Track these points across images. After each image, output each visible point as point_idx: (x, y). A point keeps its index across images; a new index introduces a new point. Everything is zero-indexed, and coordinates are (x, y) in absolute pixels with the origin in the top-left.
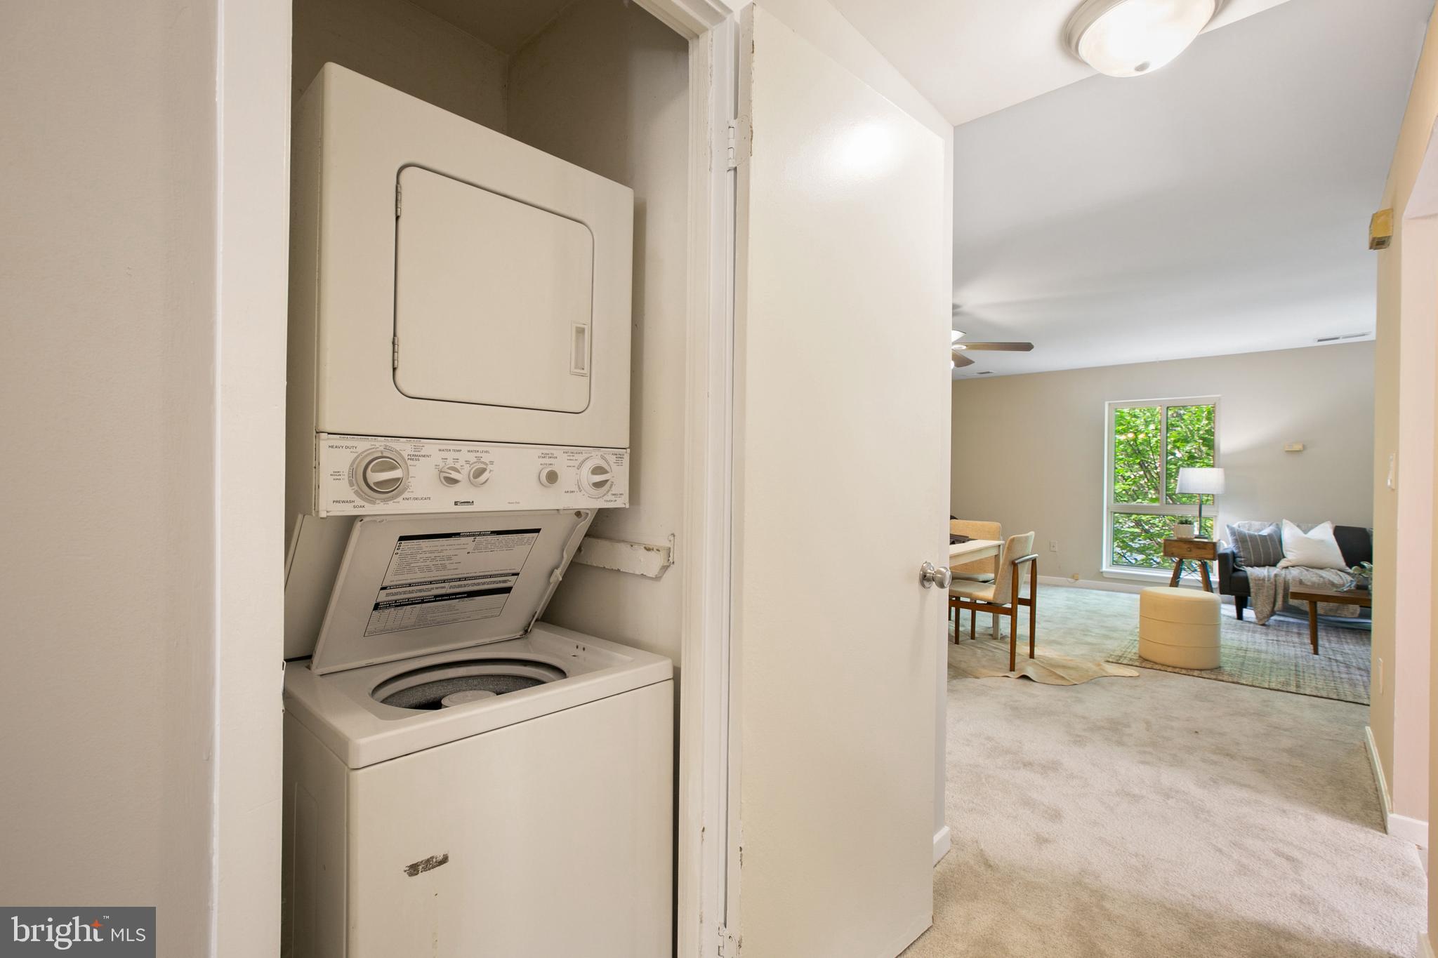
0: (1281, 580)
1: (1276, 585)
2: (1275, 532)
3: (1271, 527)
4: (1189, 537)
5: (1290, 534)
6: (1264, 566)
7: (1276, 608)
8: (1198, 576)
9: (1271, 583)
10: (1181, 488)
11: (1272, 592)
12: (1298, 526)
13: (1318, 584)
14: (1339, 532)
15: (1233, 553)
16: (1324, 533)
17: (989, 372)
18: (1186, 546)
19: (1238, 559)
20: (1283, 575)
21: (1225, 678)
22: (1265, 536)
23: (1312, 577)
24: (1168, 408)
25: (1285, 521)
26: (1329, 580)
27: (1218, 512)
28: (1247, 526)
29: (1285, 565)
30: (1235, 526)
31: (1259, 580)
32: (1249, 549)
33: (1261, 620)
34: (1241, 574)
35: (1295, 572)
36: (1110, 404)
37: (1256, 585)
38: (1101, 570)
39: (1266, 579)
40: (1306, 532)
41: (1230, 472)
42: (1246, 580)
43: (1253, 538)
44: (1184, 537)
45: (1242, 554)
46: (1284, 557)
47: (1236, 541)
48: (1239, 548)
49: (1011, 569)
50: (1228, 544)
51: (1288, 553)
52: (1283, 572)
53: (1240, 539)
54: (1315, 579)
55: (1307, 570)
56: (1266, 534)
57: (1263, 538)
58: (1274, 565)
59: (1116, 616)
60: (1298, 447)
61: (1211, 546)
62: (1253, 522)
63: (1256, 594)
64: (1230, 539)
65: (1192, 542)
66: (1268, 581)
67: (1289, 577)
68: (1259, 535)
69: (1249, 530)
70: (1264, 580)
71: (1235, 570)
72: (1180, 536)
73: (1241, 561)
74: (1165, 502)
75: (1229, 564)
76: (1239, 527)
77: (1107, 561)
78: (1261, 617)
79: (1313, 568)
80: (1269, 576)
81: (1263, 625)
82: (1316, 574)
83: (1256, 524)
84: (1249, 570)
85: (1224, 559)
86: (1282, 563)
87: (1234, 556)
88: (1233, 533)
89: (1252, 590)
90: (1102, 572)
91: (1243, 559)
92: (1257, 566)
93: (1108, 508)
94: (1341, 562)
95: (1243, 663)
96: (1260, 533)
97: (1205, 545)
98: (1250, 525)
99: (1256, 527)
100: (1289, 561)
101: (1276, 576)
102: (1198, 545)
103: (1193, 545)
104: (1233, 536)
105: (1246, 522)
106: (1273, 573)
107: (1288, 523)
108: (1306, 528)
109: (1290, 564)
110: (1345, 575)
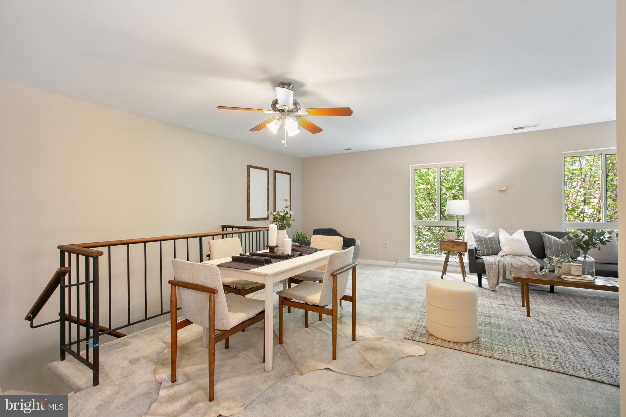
0: (501, 264)
1: (499, 267)
2: (496, 235)
3: (493, 233)
4: (453, 239)
5: (503, 236)
6: (491, 255)
7: (499, 281)
8: (457, 260)
9: (496, 266)
10: (448, 212)
11: (497, 271)
12: (506, 231)
13: (521, 266)
14: (527, 234)
15: (475, 248)
16: (520, 235)
17: (350, 149)
18: (452, 244)
19: (478, 251)
20: (502, 261)
21: (484, 352)
22: (491, 238)
23: (517, 262)
24: (440, 168)
25: (500, 229)
26: (526, 264)
27: (466, 224)
28: (481, 232)
29: (502, 254)
30: (475, 232)
31: (490, 264)
32: (483, 245)
33: (492, 288)
34: (480, 261)
35: (508, 259)
36: (412, 167)
37: (489, 267)
38: (409, 257)
39: (494, 264)
40: (511, 235)
41: (472, 202)
42: (483, 264)
43: (485, 239)
44: (450, 239)
45: (480, 249)
46: (501, 250)
47: (477, 241)
48: (478, 245)
49: (332, 278)
50: (472, 242)
51: (503, 247)
52: (502, 259)
53: (479, 240)
54: (519, 263)
55: (514, 258)
56: (491, 237)
57: (490, 239)
58: (496, 254)
59: (415, 289)
60: (504, 188)
61: (464, 244)
62: (484, 230)
63: (489, 272)
64: (474, 240)
65: (454, 242)
66: (495, 265)
67: (506, 262)
68: (488, 238)
69: (482, 235)
70: (492, 264)
71: (477, 258)
72: (448, 239)
73: (480, 253)
74: (440, 219)
75: (474, 255)
76: (477, 233)
77: (412, 251)
78: (492, 286)
79: (516, 255)
80: (495, 261)
81: (493, 291)
82: (519, 260)
83: (486, 231)
84: (484, 257)
85: (471, 252)
86: (500, 253)
87: (476, 250)
88: (475, 236)
89: (486, 270)
90: (410, 259)
91: (480, 251)
92: (488, 255)
93: (412, 223)
94: (530, 253)
95: (491, 331)
96: (488, 236)
97: (461, 244)
98: (483, 232)
99: (486, 233)
100: (504, 252)
101: (499, 261)
102: (457, 244)
103: (454, 243)
104: (476, 240)
105: (480, 230)
106: (497, 260)
107: (503, 231)
108: (511, 233)
109: (505, 254)
110: (533, 260)
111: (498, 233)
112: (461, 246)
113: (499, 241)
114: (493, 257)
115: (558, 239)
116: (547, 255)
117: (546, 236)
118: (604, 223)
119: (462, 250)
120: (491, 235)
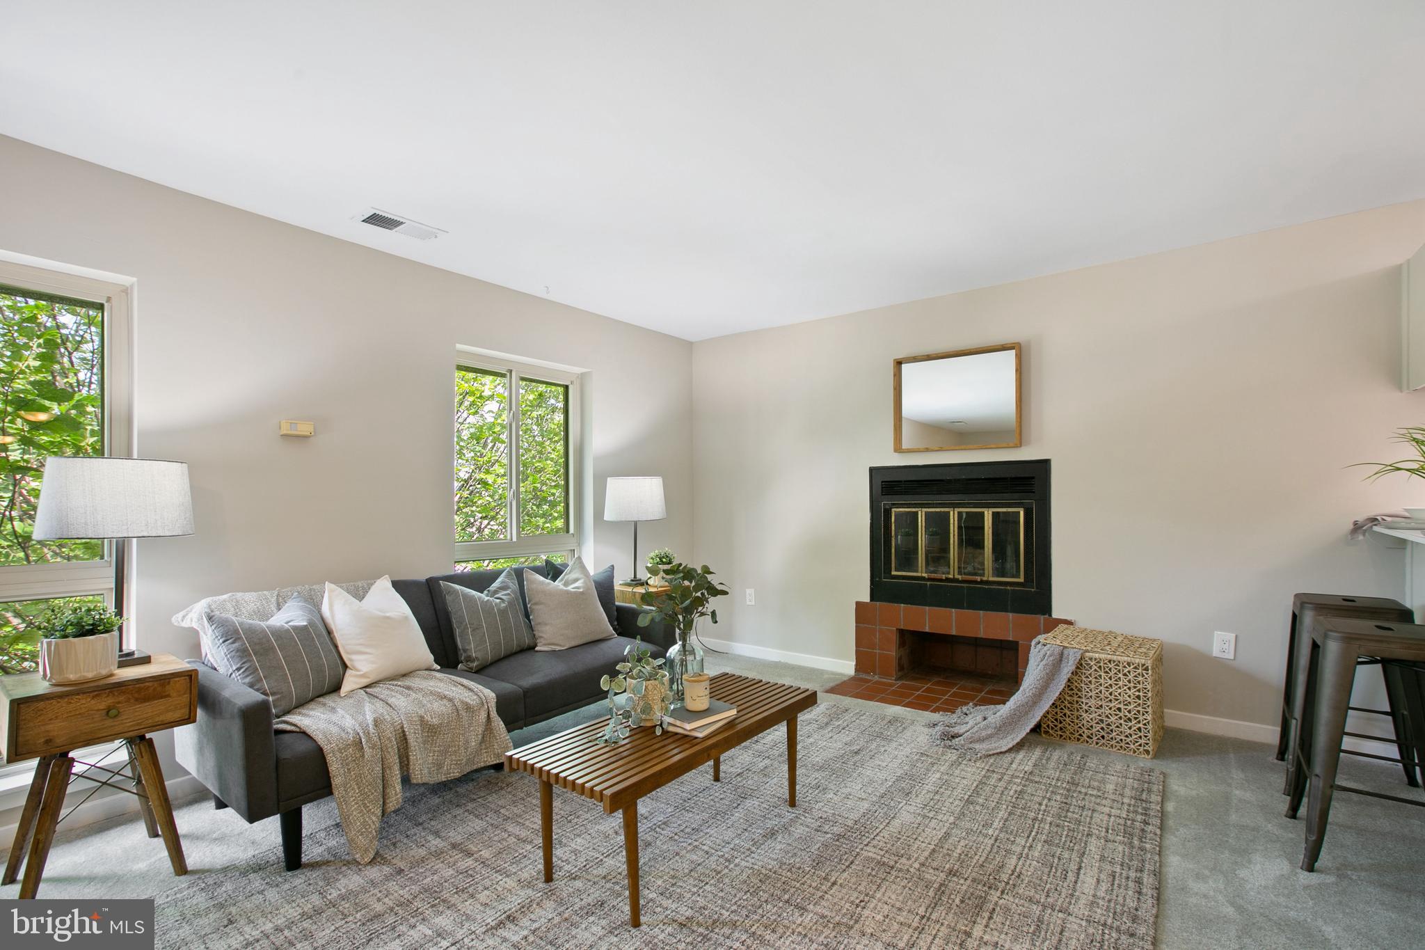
1: (382, 748)
3: (295, 606)
4: (104, 673)
5: (339, 612)
6: (313, 700)
7: (389, 806)
9: (374, 746)
11: (379, 770)
16: (387, 600)
25: (327, 583)
29: (362, 684)
32: (276, 667)
33: (366, 850)
34: (296, 745)
37: (344, 762)
40: (361, 598)
42: (316, 757)
43: (282, 636)
44: (90, 675)
46: (349, 666)
47: (242, 653)
48: (255, 671)
51: (354, 657)
55: (408, 688)
58: (337, 690)
60: (304, 429)
61: (186, 679)
62: (240, 595)
63: (346, 787)
65: (115, 687)
66: (368, 742)
70: (357, 744)
71: (276, 736)
78: (364, 842)
80: (346, 725)
84: (301, 720)
88: (222, 634)
89: (337, 781)
92: (303, 707)
94: (430, 656)
96: (286, 622)
97: (163, 685)
98: (237, 605)
99: (252, 607)
100: (363, 676)
101: (376, 722)
102: (145, 688)
103: (123, 693)
104: (237, 649)
105: (225, 597)
106: (369, 718)
107: (331, 591)
108: (359, 594)
109: (365, 681)
110: (465, 682)
111: (313, 602)
112: (166, 697)
113: (329, 632)
114: (333, 710)
115: (484, 596)
116: (465, 651)
117: (456, 592)
118: (515, 539)
119: (177, 715)
120: (290, 616)
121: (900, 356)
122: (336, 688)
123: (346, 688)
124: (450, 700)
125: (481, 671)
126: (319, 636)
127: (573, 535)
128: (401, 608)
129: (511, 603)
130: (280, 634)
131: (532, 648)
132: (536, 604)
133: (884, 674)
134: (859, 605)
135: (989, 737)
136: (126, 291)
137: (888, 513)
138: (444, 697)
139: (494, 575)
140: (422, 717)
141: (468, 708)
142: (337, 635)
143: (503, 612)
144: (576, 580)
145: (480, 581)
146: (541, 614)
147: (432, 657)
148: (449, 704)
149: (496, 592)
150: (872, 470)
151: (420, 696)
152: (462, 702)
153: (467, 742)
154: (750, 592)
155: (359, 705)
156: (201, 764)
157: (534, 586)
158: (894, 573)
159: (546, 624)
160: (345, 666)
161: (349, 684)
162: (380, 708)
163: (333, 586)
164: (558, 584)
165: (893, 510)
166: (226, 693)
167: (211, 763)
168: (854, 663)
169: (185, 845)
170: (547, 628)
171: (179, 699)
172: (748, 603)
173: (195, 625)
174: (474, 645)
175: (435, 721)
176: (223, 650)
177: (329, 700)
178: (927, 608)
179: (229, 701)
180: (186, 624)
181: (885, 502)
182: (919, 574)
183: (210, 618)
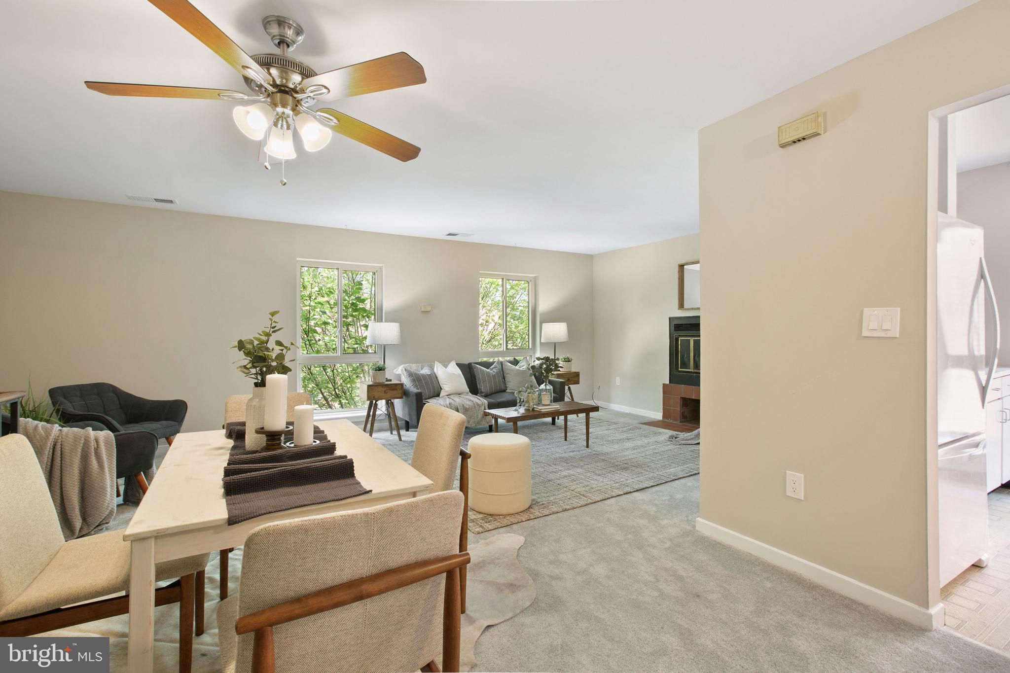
2: (430, 371)
3: (427, 368)
5: (440, 371)
6: (433, 398)
12: (440, 364)
14: (461, 367)
16: (453, 370)
18: (384, 389)
22: (427, 374)
25: (433, 362)
28: (414, 367)
32: (424, 386)
36: (298, 261)
40: (446, 369)
44: (381, 381)
45: (421, 390)
47: (414, 381)
51: (444, 386)
53: (418, 379)
54: (467, 403)
57: (429, 376)
60: (428, 309)
61: (400, 386)
65: (387, 385)
69: (416, 371)
73: (424, 396)
74: (341, 352)
79: (457, 394)
85: (419, 396)
97: (395, 387)
100: (446, 392)
102: (392, 387)
103: (388, 387)
104: (412, 379)
105: (407, 365)
106: (448, 403)
107: (437, 364)
108: (446, 366)
109: (447, 394)
110: (480, 398)
111: (432, 368)
112: (396, 390)
113: (437, 378)
114: (438, 400)
115: (488, 370)
116: (480, 389)
117: (477, 367)
118: (505, 350)
119: (397, 396)
120: (425, 371)
121: (682, 262)
122: (438, 395)
123: (441, 395)
124: (472, 401)
125: (486, 396)
126: (434, 378)
127: (531, 349)
128: (458, 371)
129: (497, 373)
130: (423, 375)
131: (504, 391)
132: (507, 374)
133: (675, 419)
134: (664, 385)
135: (692, 439)
136: (381, 268)
137: (677, 340)
138: (471, 400)
139: (492, 363)
140: (463, 405)
141: (478, 404)
142: (439, 378)
143: (494, 376)
144: (523, 366)
145: (487, 365)
146: (509, 378)
147: (468, 390)
148: (472, 403)
149: (492, 369)
150: (670, 319)
151: (463, 399)
152: (476, 402)
153: (477, 416)
154: (618, 379)
155: (445, 399)
156: (404, 413)
157: (506, 367)
158: (680, 369)
159: (510, 382)
160: (441, 389)
161: (442, 394)
162: (451, 401)
163: (438, 363)
164: (517, 367)
165: (680, 338)
166: (411, 390)
167: (407, 412)
168: (662, 414)
169: (402, 437)
170: (511, 383)
171: (399, 392)
172: (617, 384)
173: (400, 373)
174: (483, 387)
175: (467, 407)
176: (409, 379)
177: (437, 398)
178: (694, 387)
179: (412, 392)
180: (397, 373)
181: (676, 334)
182: (690, 370)
183: (405, 369)
